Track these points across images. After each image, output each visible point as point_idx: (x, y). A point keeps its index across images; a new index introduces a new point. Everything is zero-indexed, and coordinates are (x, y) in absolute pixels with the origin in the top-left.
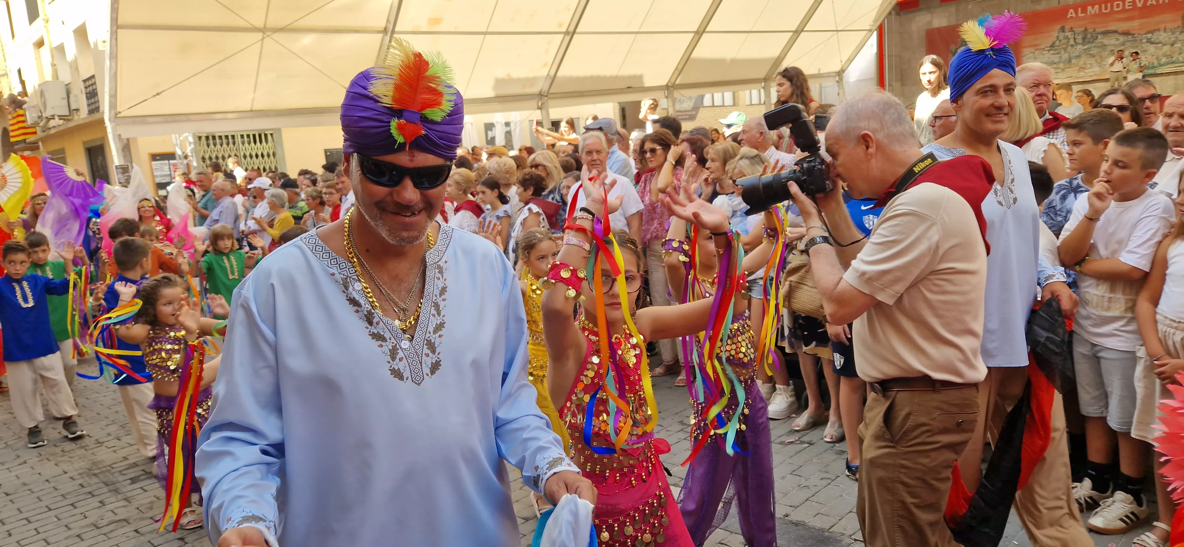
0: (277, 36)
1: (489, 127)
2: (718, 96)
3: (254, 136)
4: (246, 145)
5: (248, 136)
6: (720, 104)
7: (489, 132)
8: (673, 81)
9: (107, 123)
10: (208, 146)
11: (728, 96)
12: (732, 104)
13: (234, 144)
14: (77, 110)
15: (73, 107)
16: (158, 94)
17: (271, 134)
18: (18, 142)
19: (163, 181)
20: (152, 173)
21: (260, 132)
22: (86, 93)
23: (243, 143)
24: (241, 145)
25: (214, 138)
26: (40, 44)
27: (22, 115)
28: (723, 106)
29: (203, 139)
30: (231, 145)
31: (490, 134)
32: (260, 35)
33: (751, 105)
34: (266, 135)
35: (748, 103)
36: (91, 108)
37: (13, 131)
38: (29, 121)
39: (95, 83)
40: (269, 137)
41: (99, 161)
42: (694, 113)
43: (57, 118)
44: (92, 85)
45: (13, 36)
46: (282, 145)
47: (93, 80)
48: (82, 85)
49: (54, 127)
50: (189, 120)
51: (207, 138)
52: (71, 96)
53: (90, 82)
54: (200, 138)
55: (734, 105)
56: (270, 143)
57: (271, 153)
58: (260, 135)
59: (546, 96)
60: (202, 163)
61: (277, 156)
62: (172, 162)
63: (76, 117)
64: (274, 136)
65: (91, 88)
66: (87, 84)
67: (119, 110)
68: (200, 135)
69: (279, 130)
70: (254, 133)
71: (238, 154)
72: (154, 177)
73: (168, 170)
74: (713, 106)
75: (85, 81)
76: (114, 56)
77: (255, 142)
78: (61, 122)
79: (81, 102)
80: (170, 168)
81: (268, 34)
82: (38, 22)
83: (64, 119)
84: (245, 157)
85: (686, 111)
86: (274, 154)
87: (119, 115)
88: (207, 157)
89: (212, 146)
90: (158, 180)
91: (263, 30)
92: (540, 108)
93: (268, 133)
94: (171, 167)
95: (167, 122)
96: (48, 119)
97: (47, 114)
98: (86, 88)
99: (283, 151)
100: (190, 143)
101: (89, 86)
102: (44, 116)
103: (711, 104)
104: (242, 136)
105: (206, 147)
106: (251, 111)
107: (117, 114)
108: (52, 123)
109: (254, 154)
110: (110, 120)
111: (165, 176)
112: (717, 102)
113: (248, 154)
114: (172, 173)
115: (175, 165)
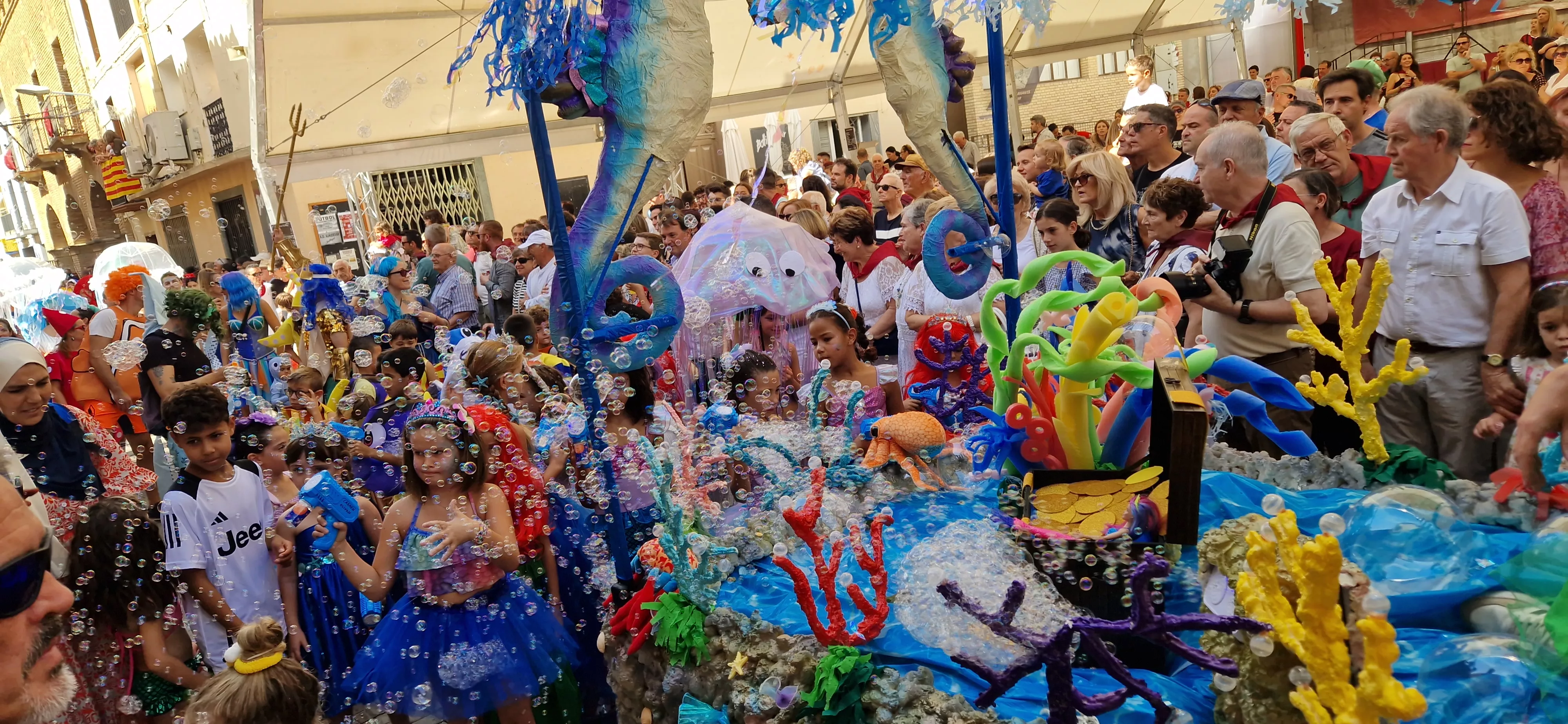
1: (758, 133)
2: (1058, 67)
3: (448, 169)
4: (438, 182)
5: (440, 170)
6: (1062, 76)
7: (758, 141)
8: (1011, 47)
9: (256, 165)
10: (387, 187)
11: (1072, 65)
12: (1077, 76)
13: (421, 183)
14: (199, 150)
15: (193, 146)
16: (321, 119)
17: (470, 166)
18: (115, 201)
19: (331, 243)
20: (316, 231)
21: (454, 164)
22: (211, 126)
23: (433, 182)
24: (431, 184)
25: (394, 176)
26: (137, 62)
27: (122, 163)
28: (1066, 79)
29: (380, 178)
30: (418, 185)
31: (760, 144)
32: (456, 21)
33: (1105, 74)
34: (463, 167)
35: (1100, 72)
36: (219, 146)
37: (109, 185)
38: (132, 172)
39: (223, 110)
40: (467, 168)
41: (236, 220)
42: (1029, 92)
43: (171, 163)
44: (219, 113)
45: (97, 56)
46: (485, 179)
47: (220, 106)
48: (203, 115)
49: (168, 177)
50: (364, 153)
51: (384, 176)
52: (189, 131)
53: (215, 110)
54: (375, 178)
55: (1081, 77)
56: (469, 179)
57: (472, 193)
58: (455, 168)
59: (841, 83)
61: (480, 196)
62: (341, 214)
63: (198, 161)
64: (474, 167)
65: (217, 118)
66: (211, 112)
67: (270, 144)
68: (376, 173)
69: (480, 159)
70: (447, 166)
72: (318, 237)
73: (336, 226)
74: (1053, 80)
75: (206, 109)
76: (261, 66)
77: (449, 179)
78: (178, 168)
79: (204, 139)
80: (337, 223)
81: (471, 19)
82: (133, 31)
83: (181, 165)
84: (437, 199)
85: (1019, 90)
86: (476, 194)
87: (270, 153)
88: (386, 204)
89: (392, 188)
90: (324, 242)
91: (461, 14)
92: (832, 101)
93: (465, 164)
94: (340, 221)
95: (335, 157)
96: (160, 166)
97: (159, 158)
98: (209, 118)
99: (487, 188)
100: (365, 186)
101: (214, 115)
102: (153, 162)
103: (1049, 78)
104: (431, 172)
105: (385, 191)
106: (447, 134)
107: (266, 152)
108: (166, 171)
109: (448, 196)
110: (259, 161)
111: (333, 235)
112: (1059, 74)
113: (441, 197)
114: (343, 230)
115: (345, 219)
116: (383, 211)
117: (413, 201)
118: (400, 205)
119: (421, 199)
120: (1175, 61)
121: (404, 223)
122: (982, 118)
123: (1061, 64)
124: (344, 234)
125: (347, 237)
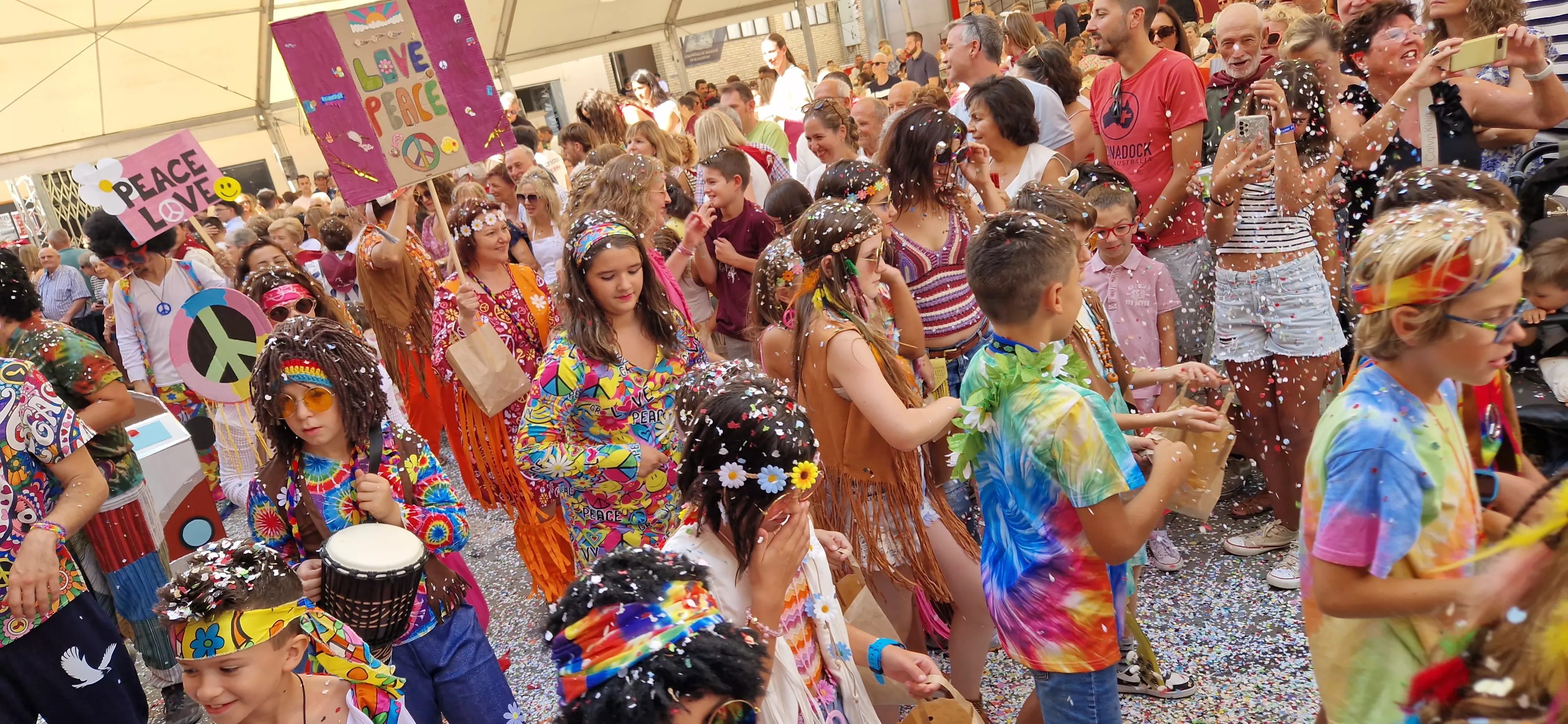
0: (113, 34)
2: (746, 25)
6: (751, 33)
8: (672, 16)
10: (59, 185)
25: (63, 174)
28: (756, 35)
29: (50, 177)
32: (91, 38)
33: (793, 29)
35: (788, 27)
42: (717, 50)
51: (55, 175)
54: (45, 177)
59: (503, 60)
60: (55, 209)
62: (12, 213)
68: (45, 173)
73: (11, 224)
74: (742, 37)
80: (13, 221)
81: (102, 34)
85: (705, 50)
88: (60, 200)
89: (64, 185)
91: (95, 30)
94: (15, 220)
100: (30, 187)
103: (739, 36)
105: (57, 189)
106: (103, 135)
111: (9, 233)
112: (747, 31)
114: (18, 228)
115: (18, 218)
116: (57, 207)
120: (856, 13)
121: (80, 217)
122: (673, 76)
123: (750, 23)
124: (20, 232)
125: (23, 234)
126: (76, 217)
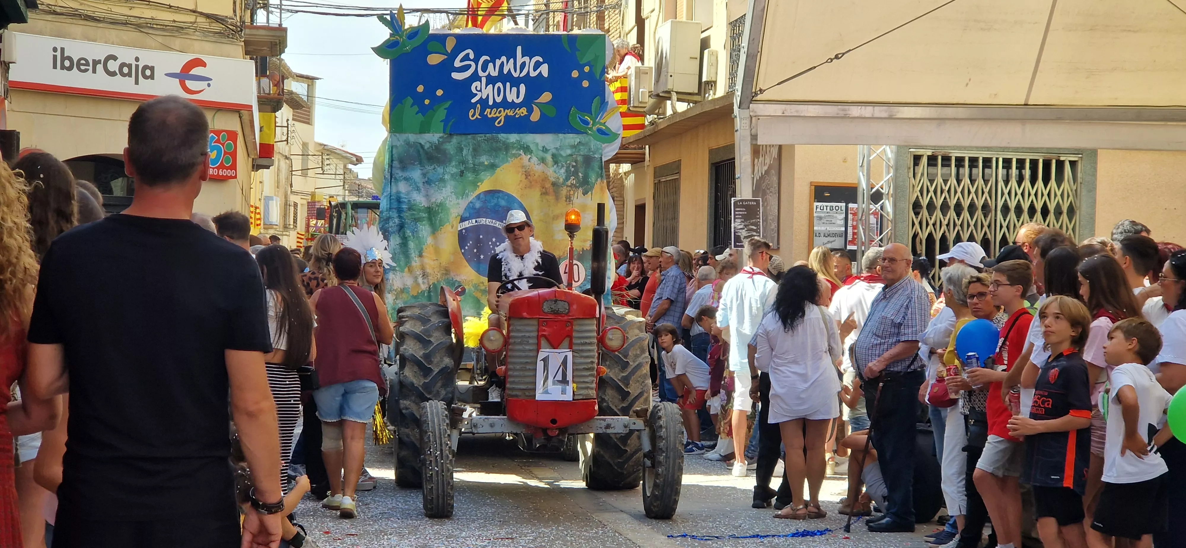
3: (1034, 163)
4: (1014, 183)
5: (1021, 163)
10: (932, 177)
13: (987, 178)
14: (712, 82)
15: (707, 75)
16: (837, 57)
17: (1073, 164)
20: (811, 225)
21: (1048, 156)
23: (1007, 179)
24: (1001, 183)
25: (946, 160)
27: (626, 89)
29: (924, 160)
30: (980, 180)
34: (1060, 165)
40: (1067, 167)
43: (674, 96)
46: (1092, 189)
49: (670, 116)
50: (891, 118)
51: (932, 160)
52: (707, 54)
54: (917, 159)
56: (1065, 185)
57: (1065, 208)
58: (1047, 164)
60: (912, 214)
61: (1077, 217)
62: (851, 205)
63: (708, 97)
64: (1079, 166)
67: (761, 85)
68: (920, 152)
69: (1091, 155)
70: (1034, 156)
71: (991, 203)
72: (811, 234)
73: (842, 222)
77: (1033, 180)
79: (720, 68)
80: (846, 219)
83: (687, 101)
84: (1006, 209)
86: (1071, 211)
87: (759, 97)
88: (925, 202)
89: (939, 180)
93: (1066, 159)
94: (850, 216)
96: (661, 100)
97: (660, 89)
99: (1093, 205)
100: (888, 167)
104: (1007, 163)
105: (926, 182)
106: (1025, 105)
107: (756, 94)
108: (667, 109)
109: (1026, 206)
110: (741, 106)
111: (835, 235)
113: (1012, 205)
114: (850, 230)
115: (854, 214)
116: (917, 214)
117: (966, 204)
118: (958, 209)
119: (980, 203)
124: (850, 238)
125: (852, 242)
126: (938, 237)
